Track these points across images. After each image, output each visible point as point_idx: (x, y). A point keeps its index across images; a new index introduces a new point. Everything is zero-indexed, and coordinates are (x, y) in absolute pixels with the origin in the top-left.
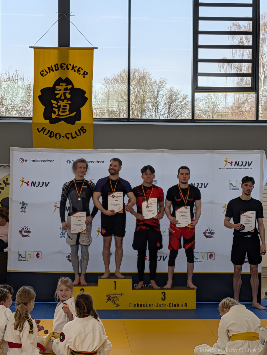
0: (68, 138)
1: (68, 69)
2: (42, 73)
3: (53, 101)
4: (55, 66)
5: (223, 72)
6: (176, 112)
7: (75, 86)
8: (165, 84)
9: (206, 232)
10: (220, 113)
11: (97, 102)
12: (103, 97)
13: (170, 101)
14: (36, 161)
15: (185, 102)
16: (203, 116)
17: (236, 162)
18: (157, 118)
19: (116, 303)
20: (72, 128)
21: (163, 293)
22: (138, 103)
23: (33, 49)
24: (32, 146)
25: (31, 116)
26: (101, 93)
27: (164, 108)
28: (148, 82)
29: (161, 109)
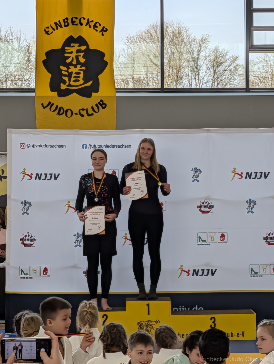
0: (83, 116)
1: (81, 24)
2: (47, 30)
3: (62, 68)
4: (64, 20)
6: (223, 79)
7: (91, 47)
8: (208, 42)
9: (268, 236)
11: (118, 67)
12: (126, 60)
13: (215, 64)
14: (41, 146)
15: (235, 65)
16: (260, 83)
18: (198, 87)
20: (89, 103)
21: (213, 319)
22: (172, 68)
24: (35, 127)
25: (33, 86)
26: (123, 56)
27: (206, 73)
28: (185, 40)
29: (203, 75)
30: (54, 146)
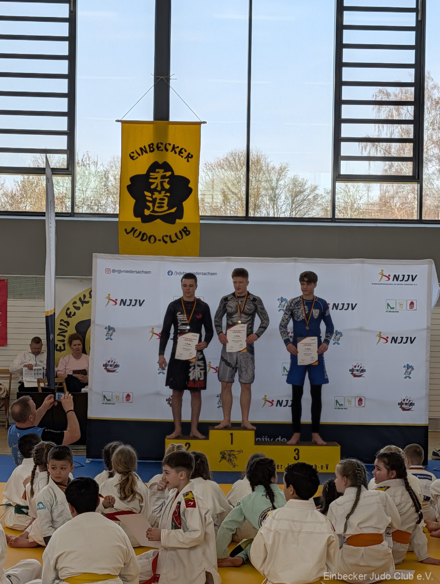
0: (166, 242)
1: (167, 150)
2: (132, 155)
3: (146, 193)
4: (149, 145)
5: (365, 154)
6: (302, 208)
7: (176, 173)
8: (287, 170)
9: (354, 368)
10: (361, 210)
13: (294, 194)
14: (127, 272)
16: (338, 214)
17: (395, 276)
18: (276, 216)
19: (233, 463)
20: (171, 229)
21: (297, 451)
23: (120, 123)
24: (118, 253)
25: (117, 212)
27: (285, 203)
28: (264, 168)
29: (281, 204)
30: (139, 272)
